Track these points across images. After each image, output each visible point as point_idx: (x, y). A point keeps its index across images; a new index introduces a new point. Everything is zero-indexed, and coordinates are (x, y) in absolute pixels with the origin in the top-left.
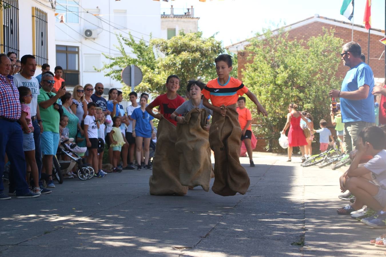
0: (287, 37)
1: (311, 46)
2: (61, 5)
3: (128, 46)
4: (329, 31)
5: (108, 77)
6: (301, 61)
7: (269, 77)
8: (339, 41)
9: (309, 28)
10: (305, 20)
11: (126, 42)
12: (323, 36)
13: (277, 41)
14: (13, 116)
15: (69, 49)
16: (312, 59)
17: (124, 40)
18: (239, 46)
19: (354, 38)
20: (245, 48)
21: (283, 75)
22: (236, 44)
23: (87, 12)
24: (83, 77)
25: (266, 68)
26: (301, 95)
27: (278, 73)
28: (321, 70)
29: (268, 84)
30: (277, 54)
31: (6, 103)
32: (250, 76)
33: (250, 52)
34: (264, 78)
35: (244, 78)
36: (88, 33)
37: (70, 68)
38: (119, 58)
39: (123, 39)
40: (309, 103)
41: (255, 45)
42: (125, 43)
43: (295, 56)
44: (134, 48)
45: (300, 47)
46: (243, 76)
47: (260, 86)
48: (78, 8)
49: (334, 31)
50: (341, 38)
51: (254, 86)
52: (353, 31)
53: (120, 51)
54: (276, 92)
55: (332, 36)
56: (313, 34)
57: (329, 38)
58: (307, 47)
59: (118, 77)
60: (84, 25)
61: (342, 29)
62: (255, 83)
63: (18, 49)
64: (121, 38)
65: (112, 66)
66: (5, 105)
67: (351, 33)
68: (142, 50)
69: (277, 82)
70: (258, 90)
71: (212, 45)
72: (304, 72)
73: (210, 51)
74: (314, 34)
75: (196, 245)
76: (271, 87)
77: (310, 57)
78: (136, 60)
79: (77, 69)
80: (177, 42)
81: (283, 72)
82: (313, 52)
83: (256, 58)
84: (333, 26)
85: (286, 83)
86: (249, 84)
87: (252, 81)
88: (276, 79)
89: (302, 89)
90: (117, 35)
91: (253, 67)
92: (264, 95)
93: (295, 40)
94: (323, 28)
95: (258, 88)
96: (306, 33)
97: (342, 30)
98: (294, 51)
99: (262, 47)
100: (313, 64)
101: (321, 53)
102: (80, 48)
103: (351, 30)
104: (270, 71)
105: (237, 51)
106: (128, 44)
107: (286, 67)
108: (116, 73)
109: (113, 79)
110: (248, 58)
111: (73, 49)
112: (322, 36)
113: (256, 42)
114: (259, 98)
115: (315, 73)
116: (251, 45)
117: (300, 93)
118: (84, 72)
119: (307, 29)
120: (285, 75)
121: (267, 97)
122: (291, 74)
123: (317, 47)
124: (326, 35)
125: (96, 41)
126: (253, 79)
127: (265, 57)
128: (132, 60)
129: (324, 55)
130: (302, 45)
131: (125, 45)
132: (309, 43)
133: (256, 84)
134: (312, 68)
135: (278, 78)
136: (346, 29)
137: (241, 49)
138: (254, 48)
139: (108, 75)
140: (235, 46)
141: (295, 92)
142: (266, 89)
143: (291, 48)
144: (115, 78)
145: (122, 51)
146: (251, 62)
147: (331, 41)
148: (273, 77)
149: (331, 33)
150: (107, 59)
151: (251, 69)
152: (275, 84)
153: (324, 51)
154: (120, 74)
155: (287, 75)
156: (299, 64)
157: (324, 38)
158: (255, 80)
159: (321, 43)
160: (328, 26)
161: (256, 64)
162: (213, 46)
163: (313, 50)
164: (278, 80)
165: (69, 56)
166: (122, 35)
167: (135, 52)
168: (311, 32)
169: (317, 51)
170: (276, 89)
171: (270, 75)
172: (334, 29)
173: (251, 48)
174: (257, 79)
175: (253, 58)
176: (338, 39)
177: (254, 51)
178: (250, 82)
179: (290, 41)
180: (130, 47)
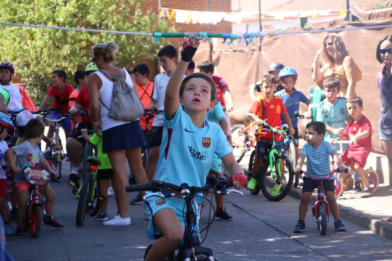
32: (11, 9)
54: (57, 34)
69: (57, 20)
70: (27, 31)
88: (55, 14)
92: (40, 39)
95: (28, 28)
114: (32, 44)
120: (71, 7)
121: (46, 43)
126: (15, 14)
135: (57, 12)
148: (51, 12)
164: (58, 16)
178: (11, 17)
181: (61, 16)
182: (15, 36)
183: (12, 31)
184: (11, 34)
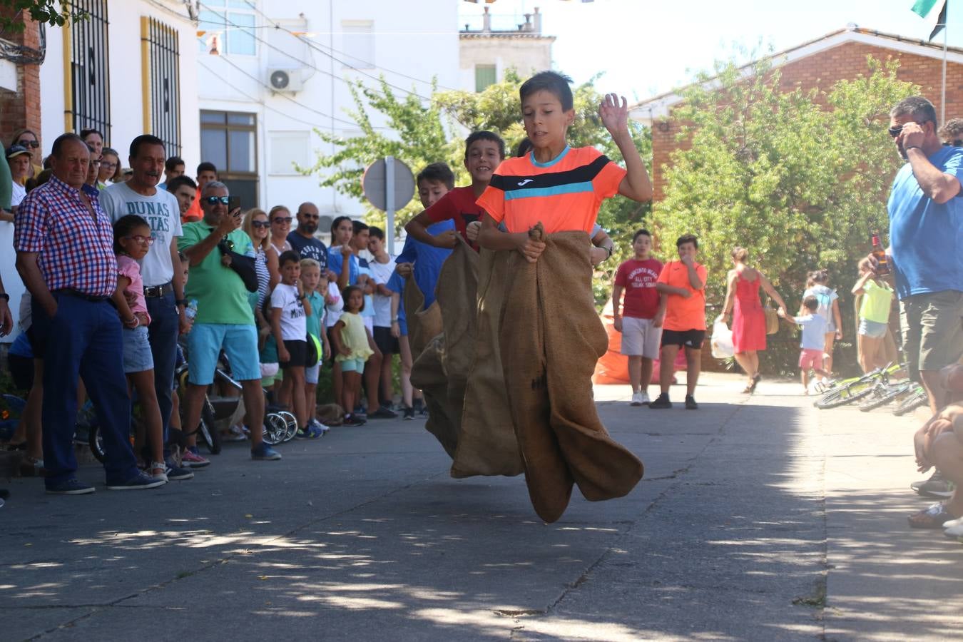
0: (776, 81)
1: (838, 103)
2: (213, 12)
3: (377, 111)
4: (883, 65)
5: (329, 187)
6: (811, 143)
7: (732, 184)
8: (909, 89)
9: (834, 57)
10: (822, 39)
11: (372, 101)
12: (868, 79)
13: (751, 93)
14: (97, 288)
15: (232, 120)
16: (840, 136)
17: (367, 95)
18: (655, 106)
19: (947, 82)
20: (671, 112)
21: (767, 178)
22: (647, 102)
23: (277, 27)
24: (266, 188)
25: (725, 160)
26: (814, 227)
27: (754, 174)
28: (863, 165)
29: (728, 202)
30: (752, 126)
31: (78, 256)
32: (683, 183)
33: (683, 122)
34: (720, 187)
35: (669, 188)
36: (280, 80)
37: (234, 167)
38: (355, 141)
39: (365, 92)
40: (834, 247)
41: (696, 103)
42: (372, 104)
43: (796, 129)
44: (393, 116)
45: (809, 105)
46: (665, 182)
47: (710, 206)
48: (254, 16)
49: (897, 64)
50: (915, 82)
51: (695, 206)
52: (944, 65)
53: (359, 122)
54: (749, 220)
55: (892, 78)
56: (842, 72)
57: (884, 83)
58: (828, 107)
59: (354, 189)
60: (269, 60)
61: (918, 61)
62: (696, 200)
63: (107, 122)
64: (361, 91)
65: (337, 160)
66: (76, 260)
67: (940, 70)
68: (413, 120)
69: (751, 197)
70: (703, 215)
71: (587, 104)
72: (820, 170)
73: (584, 121)
74: (846, 72)
75: (555, 605)
76: (737, 208)
77: (836, 131)
78: (399, 146)
79: (252, 169)
80: (500, 98)
81: (766, 170)
82: (842, 119)
83: (699, 137)
84: (895, 54)
85: (774, 198)
86: (680, 201)
87: (688, 195)
88: (750, 188)
89: (814, 213)
90: (350, 83)
91: (692, 160)
92: (719, 228)
93: (798, 88)
94: (869, 57)
95: (705, 211)
96: (826, 71)
97: (915, 63)
98: (794, 116)
99: (713, 108)
100: (845, 149)
101: (864, 121)
102: (259, 118)
103: (940, 62)
104: (734, 168)
105: (651, 119)
106: (379, 106)
107: (774, 159)
108: (348, 178)
109: (342, 193)
110: (679, 135)
111: (241, 121)
112: (865, 79)
113: (697, 95)
114: (707, 236)
115: (849, 172)
116: (686, 104)
117: (810, 222)
118: (270, 175)
119: (829, 61)
120: (773, 177)
121: (727, 234)
122: (787, 174)
123: (855, 107)
124: (875, 76)
125: (297, 98)
126: (690, 189)
127: (721, 134)
128: (388, 144)
129: (871, 127)
130: (815, 102)
131: (371, 107)
132: (834, 97)
133: (699, 201)
134: (841, 159)
135: (753, 185)
136: (927, 58)
137: (661, 113)
138: (694, 112)
139: (329, 183)
140: (645, 108)
141: (798, 222)
142: (725, 214)
143: (786, 109)
144: (347, 190)
145: (362, 122)
146: (685, 145)
147: (889, 89)
148: (741, 184)
149: (889, 69)
150: (326, 143)
151: (685, 164)
152: (748, 201)
153: (871, 117)
154: (359, 180)
155: (776, 179)
156: (809, 149)
157: (872, 84)
158: (697, 191)
159: (864, 96)
160: (879, 52)
161: (697, 152)
162: (590, 109)
163: (843, 114)
164: (753, 191)
165: (233, 136)
166: (363, 84)
167: (394, 126)
168: (838, 69)
169: (854, 116)
170: (749, 212)
171: (733, 180)
172: (897, 61)
173: (685, 111)
174: (701, 188)
175: (691, 137)
176: (907, 85)
177: (694, 118)
178: (684, 196)
179: (784, 93)
180: (382, 112)
181: (758, 191)
182: (684, 224)
183: (680, 218)
184: (680, 221)
